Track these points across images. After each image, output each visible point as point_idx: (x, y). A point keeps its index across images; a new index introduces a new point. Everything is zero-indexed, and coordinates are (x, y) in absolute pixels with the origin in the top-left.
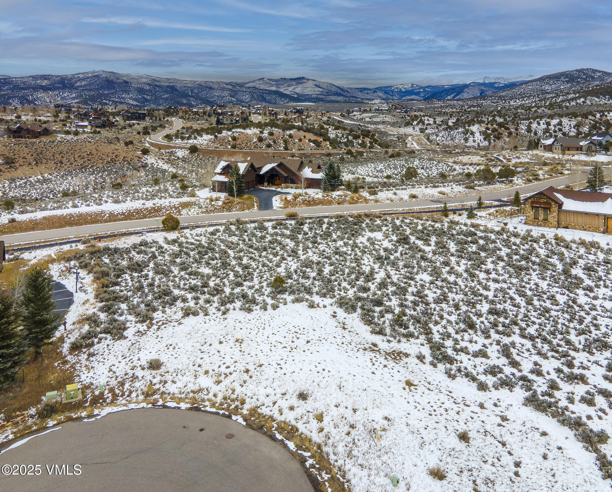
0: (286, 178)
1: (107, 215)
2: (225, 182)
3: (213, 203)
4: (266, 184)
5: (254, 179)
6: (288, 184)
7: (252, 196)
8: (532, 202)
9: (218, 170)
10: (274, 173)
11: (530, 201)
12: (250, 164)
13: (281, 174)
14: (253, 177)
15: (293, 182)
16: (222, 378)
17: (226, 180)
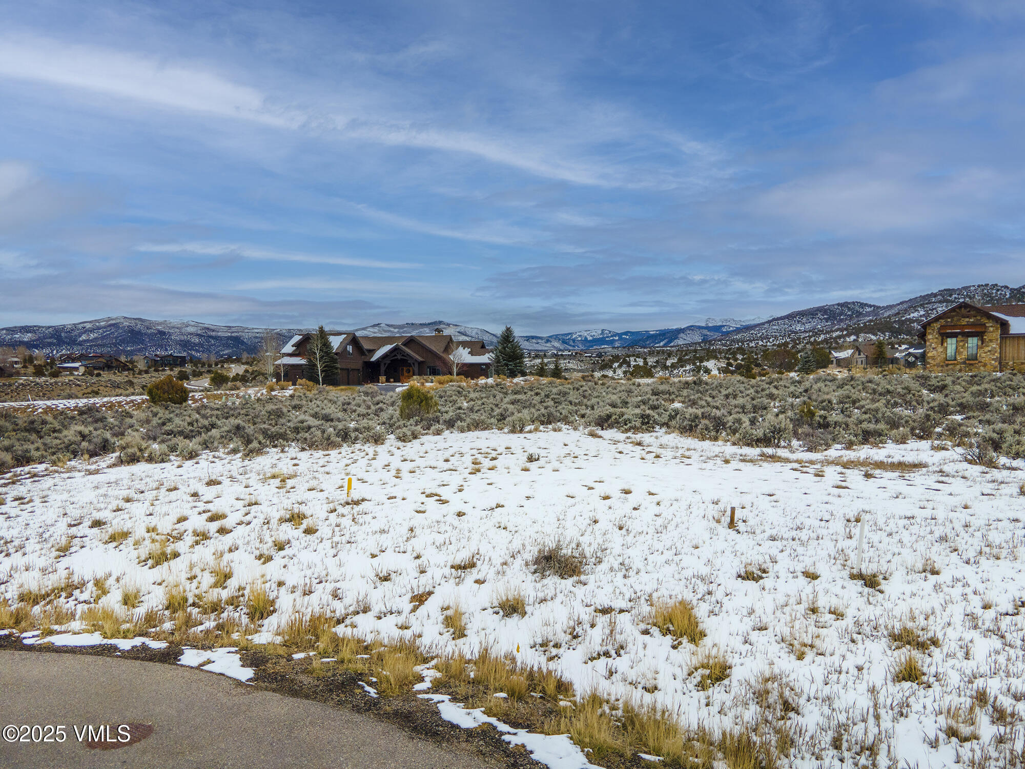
0: (420, 363)
2: (301, 365)
3: (273, 393)
4: (383, 378)
5: (361, 370)
6: (425, 377)
8: (943, 327)
9: (289, 348)
10: (399, 357)
12: (351, 337)
14: (358, 364)
15: (434, 372)
17: (304, 362)
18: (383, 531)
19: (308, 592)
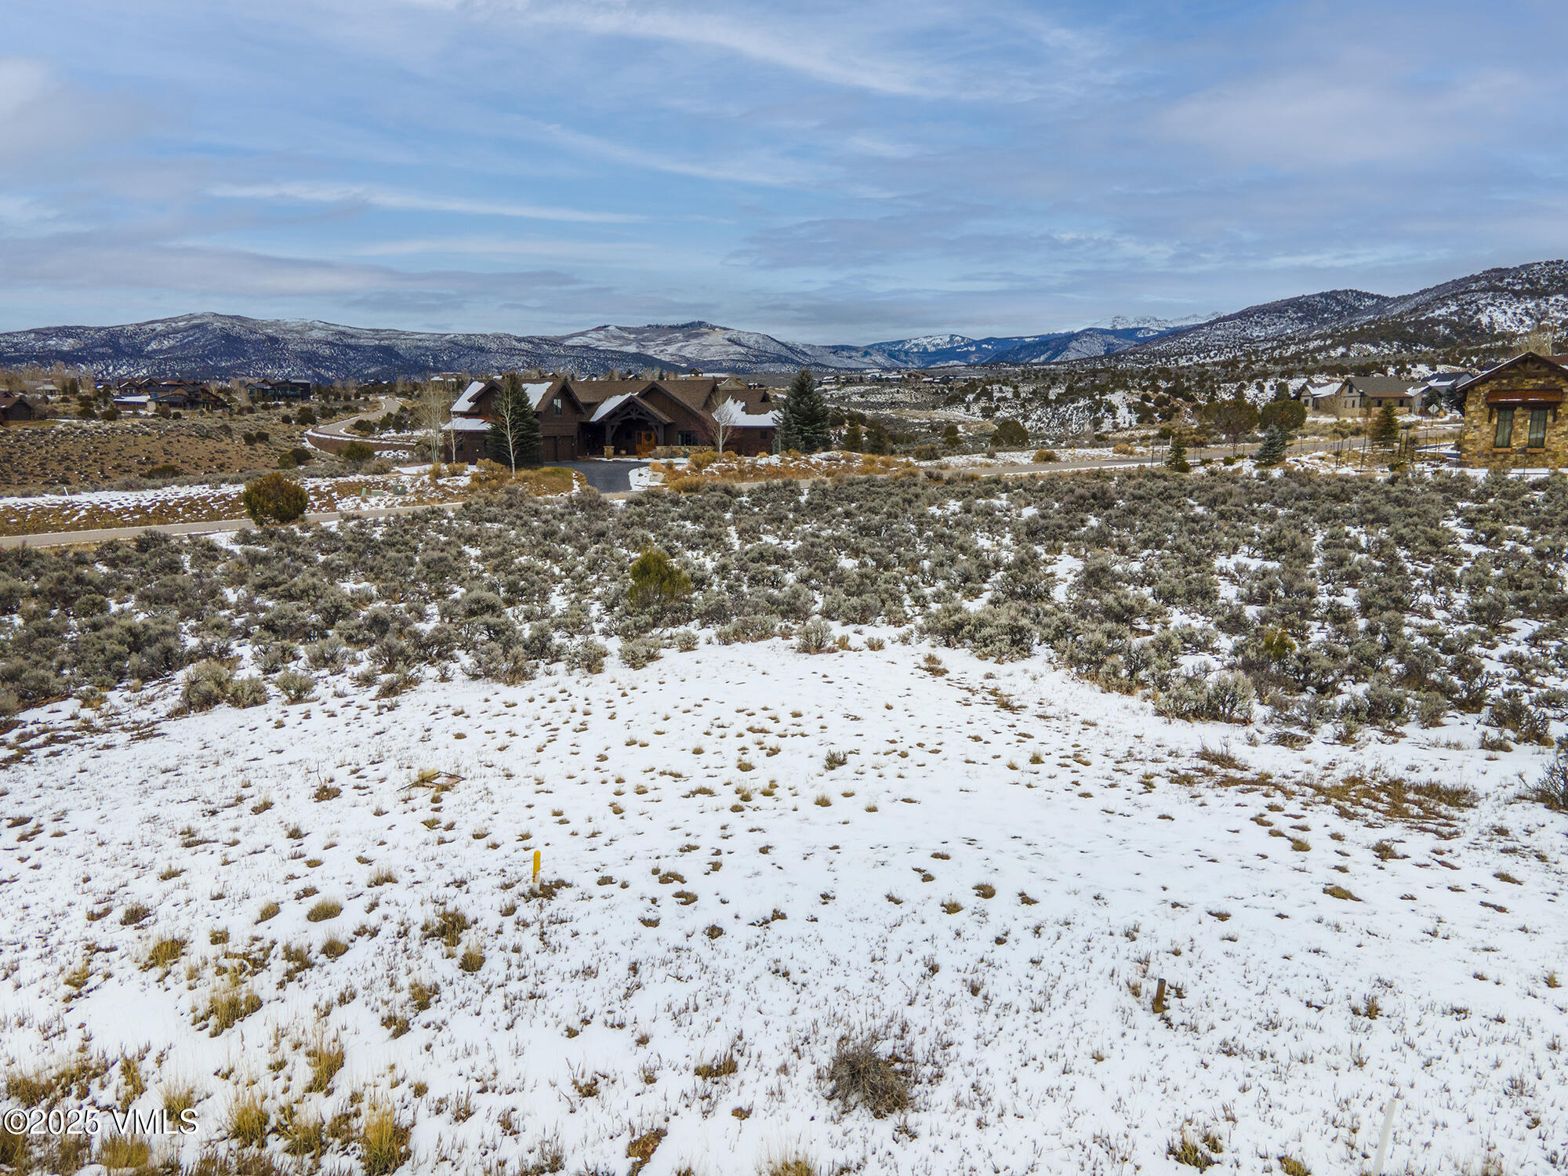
0: (667, 427)
1: (83, 513)
2: (483, 432)
3: (440, 482)
4: (609, 449)
5: (575, 435)
6: (675, 448)
7: (566, 469)
8: (1493, 393)
9: (463, 404)
10: (634, 416)
11: (1484, 390)
12: (559, 384)
13: (654, 418)
14: (571, 427)
15: (689, 440)
16: (263, 984)
17: (487, 427)
18: (589, 972)
19: (464, 1114)
